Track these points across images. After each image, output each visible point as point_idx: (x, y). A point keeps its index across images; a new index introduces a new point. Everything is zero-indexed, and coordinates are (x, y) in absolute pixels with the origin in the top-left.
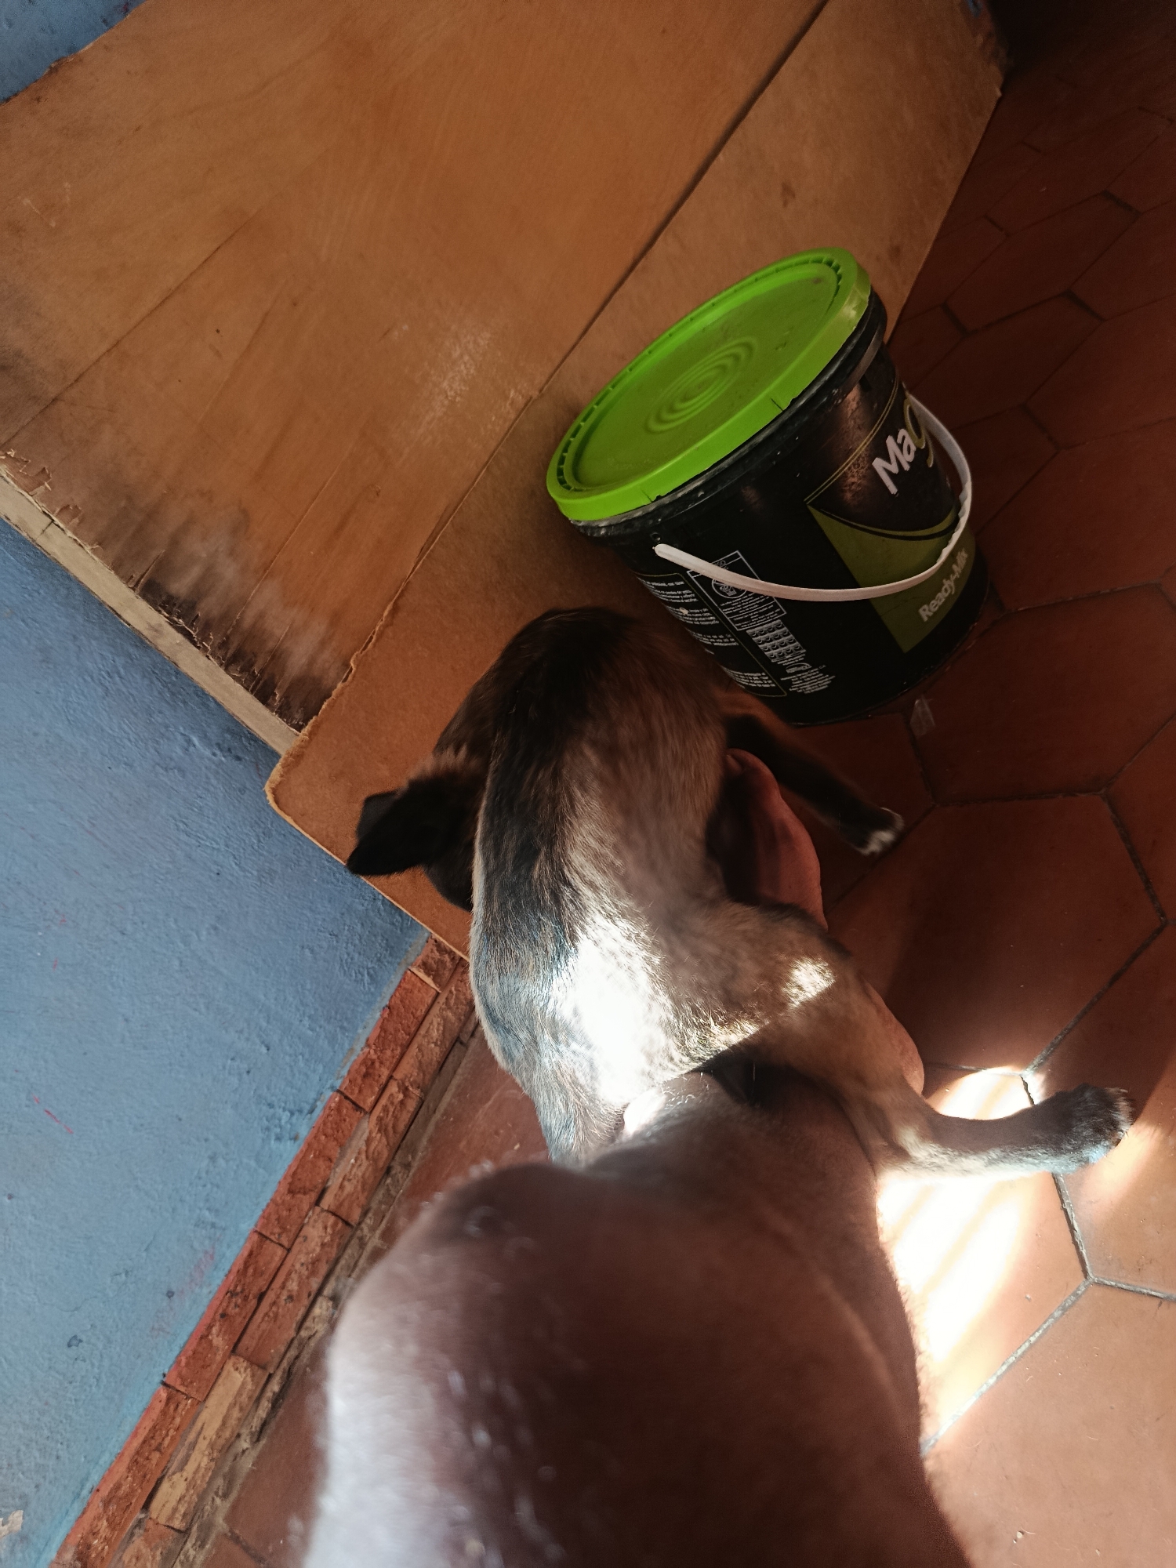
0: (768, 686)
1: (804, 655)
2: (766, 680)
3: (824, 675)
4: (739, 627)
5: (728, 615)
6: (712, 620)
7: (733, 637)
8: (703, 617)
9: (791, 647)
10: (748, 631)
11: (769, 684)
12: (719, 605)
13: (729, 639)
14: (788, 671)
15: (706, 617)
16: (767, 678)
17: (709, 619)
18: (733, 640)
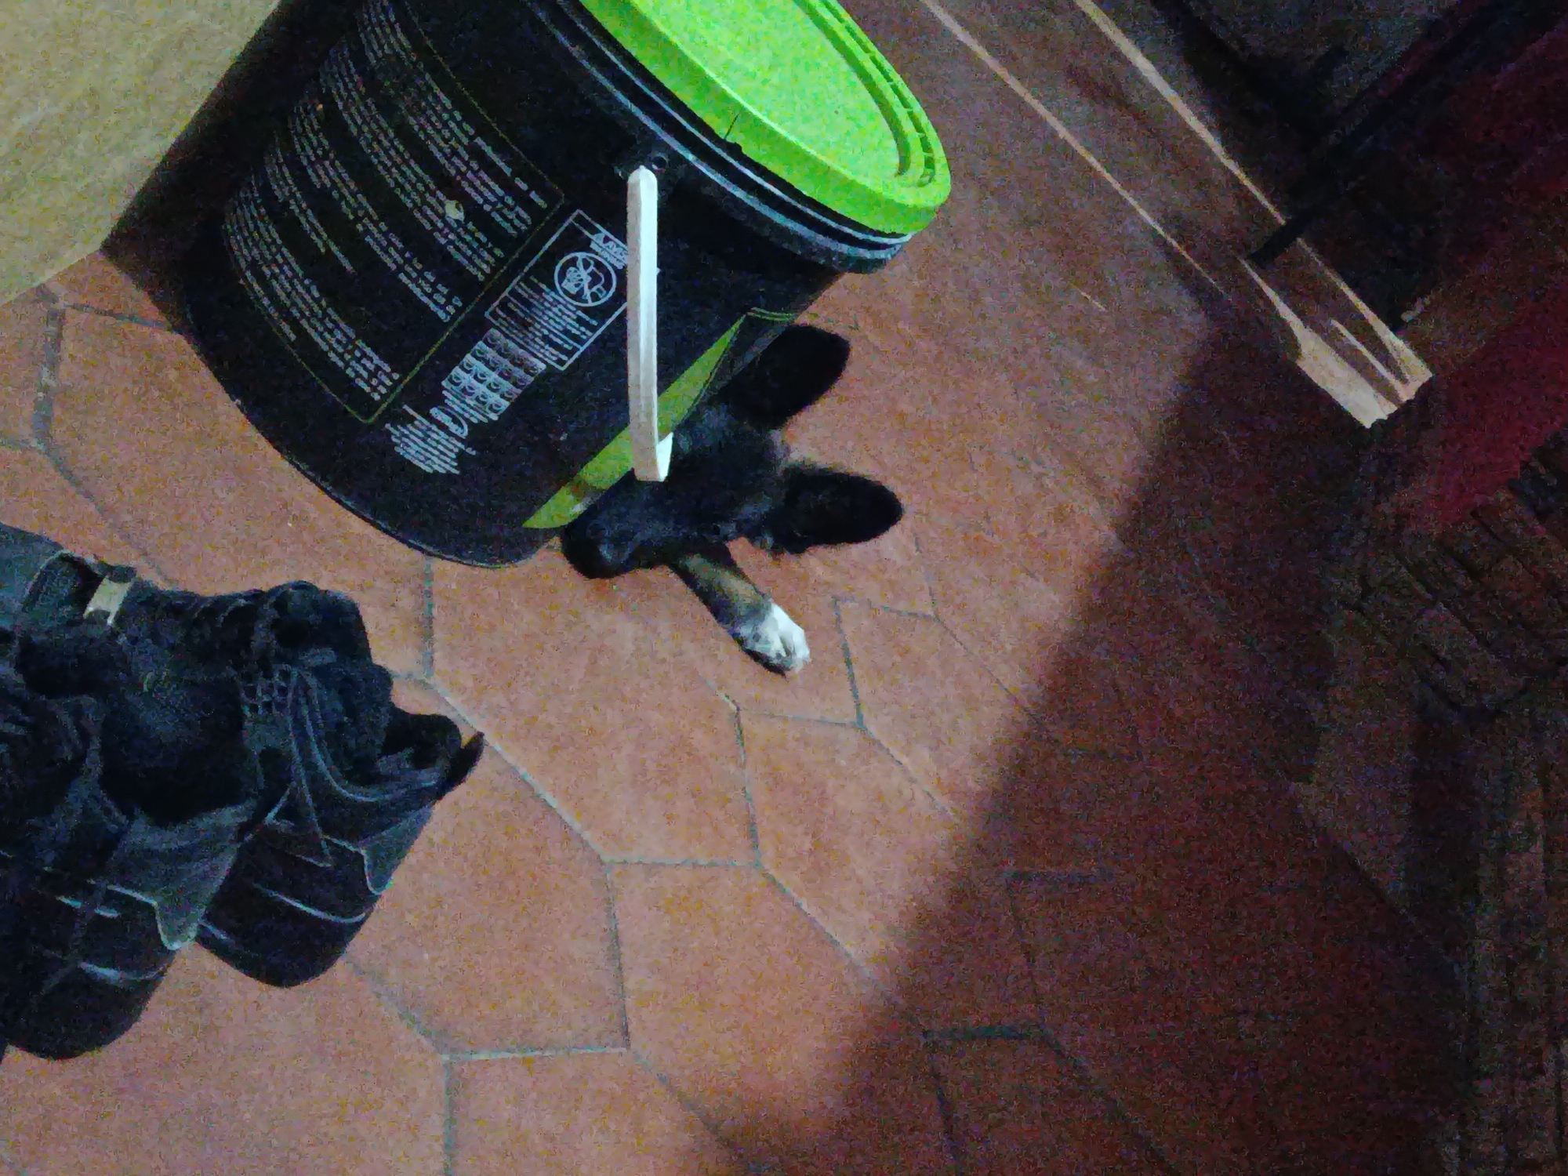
0: (367, 389)
1: (485, 420)
2: (382, 383)
3: (453, 459)
4: (494, 315)
5: (513, 293)
6: (480, 269)
7: (459, 310)
8: (474, 251)
9: (494, 398)
10: (493, 331)
11: (374, 389)
12: (528, 274)
13: (449, 302)
14: (434, 411)
15: (480, 257)
16: (389, 383)
17: (478, 261)
18: (451, 309)
